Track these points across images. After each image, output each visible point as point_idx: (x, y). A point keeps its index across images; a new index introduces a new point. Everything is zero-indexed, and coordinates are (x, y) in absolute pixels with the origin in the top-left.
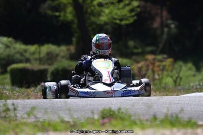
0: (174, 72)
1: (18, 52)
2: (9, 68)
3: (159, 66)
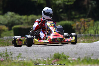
0: (95, 27)
1: (17, 19)
2: (13, 28)
3: (87, 24)
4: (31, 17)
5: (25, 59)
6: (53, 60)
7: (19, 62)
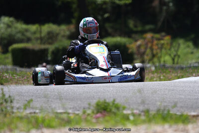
0: (173, 50)
1: (20, 32)
2: (10, 48)
3: (157, 44)
4: (47, 28)
5: (37, 111)
6: (94, 113)
7: (27, 117)
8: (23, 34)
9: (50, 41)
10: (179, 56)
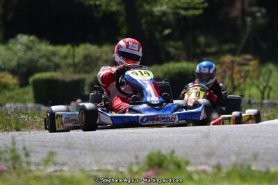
1: (44, 56)
3: (240, 72)
4: (83, 50)
5: (65, 168)
6: (144, 170)
7: (49, 177)
8: (49, 60)
9: (87, 68)
10: (270, 88)
